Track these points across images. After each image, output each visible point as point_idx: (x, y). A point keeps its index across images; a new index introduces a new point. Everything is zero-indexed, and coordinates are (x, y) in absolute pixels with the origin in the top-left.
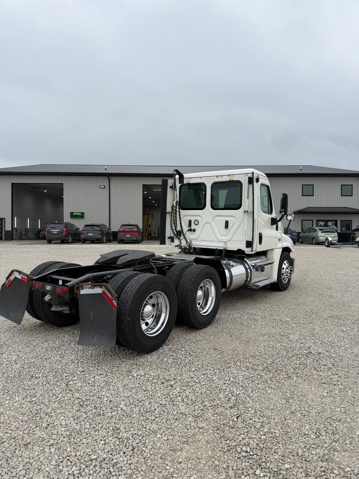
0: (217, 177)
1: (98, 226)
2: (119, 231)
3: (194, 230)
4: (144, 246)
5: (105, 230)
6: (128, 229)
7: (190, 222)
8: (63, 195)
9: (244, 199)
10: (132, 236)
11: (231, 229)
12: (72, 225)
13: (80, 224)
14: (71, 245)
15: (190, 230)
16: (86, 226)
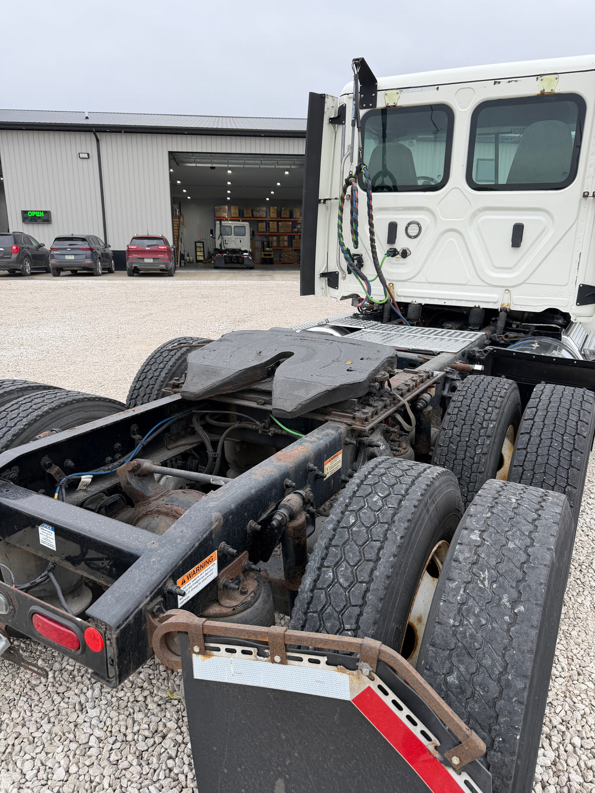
0: (496, 82)
1: (83, 240)
2: (128, 251)
3: (405, 254)
4: (186, 282)
5: (99, 248)
6: (148, 246)
7: (393, 227)
8: (2, 176)
9: (588, 152)
10: (157, 261)
11: (529, 249)
12: (28, 239)
13: (44, 236)
14: (32, 281)
15: (393, 253)
16: (57, 239)
